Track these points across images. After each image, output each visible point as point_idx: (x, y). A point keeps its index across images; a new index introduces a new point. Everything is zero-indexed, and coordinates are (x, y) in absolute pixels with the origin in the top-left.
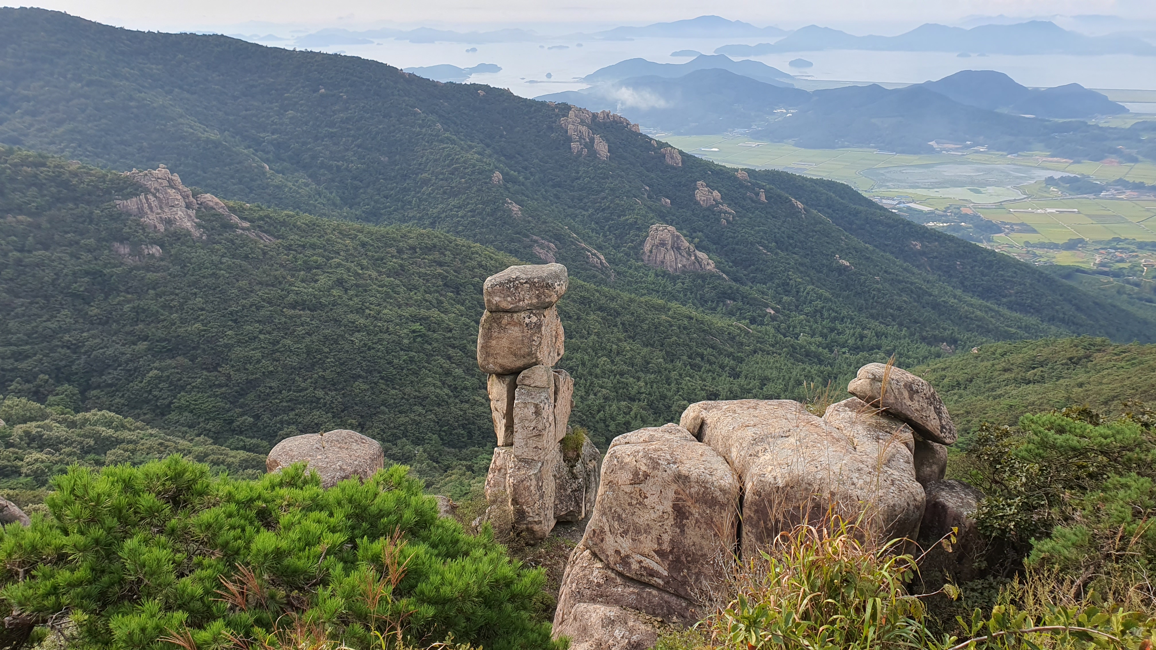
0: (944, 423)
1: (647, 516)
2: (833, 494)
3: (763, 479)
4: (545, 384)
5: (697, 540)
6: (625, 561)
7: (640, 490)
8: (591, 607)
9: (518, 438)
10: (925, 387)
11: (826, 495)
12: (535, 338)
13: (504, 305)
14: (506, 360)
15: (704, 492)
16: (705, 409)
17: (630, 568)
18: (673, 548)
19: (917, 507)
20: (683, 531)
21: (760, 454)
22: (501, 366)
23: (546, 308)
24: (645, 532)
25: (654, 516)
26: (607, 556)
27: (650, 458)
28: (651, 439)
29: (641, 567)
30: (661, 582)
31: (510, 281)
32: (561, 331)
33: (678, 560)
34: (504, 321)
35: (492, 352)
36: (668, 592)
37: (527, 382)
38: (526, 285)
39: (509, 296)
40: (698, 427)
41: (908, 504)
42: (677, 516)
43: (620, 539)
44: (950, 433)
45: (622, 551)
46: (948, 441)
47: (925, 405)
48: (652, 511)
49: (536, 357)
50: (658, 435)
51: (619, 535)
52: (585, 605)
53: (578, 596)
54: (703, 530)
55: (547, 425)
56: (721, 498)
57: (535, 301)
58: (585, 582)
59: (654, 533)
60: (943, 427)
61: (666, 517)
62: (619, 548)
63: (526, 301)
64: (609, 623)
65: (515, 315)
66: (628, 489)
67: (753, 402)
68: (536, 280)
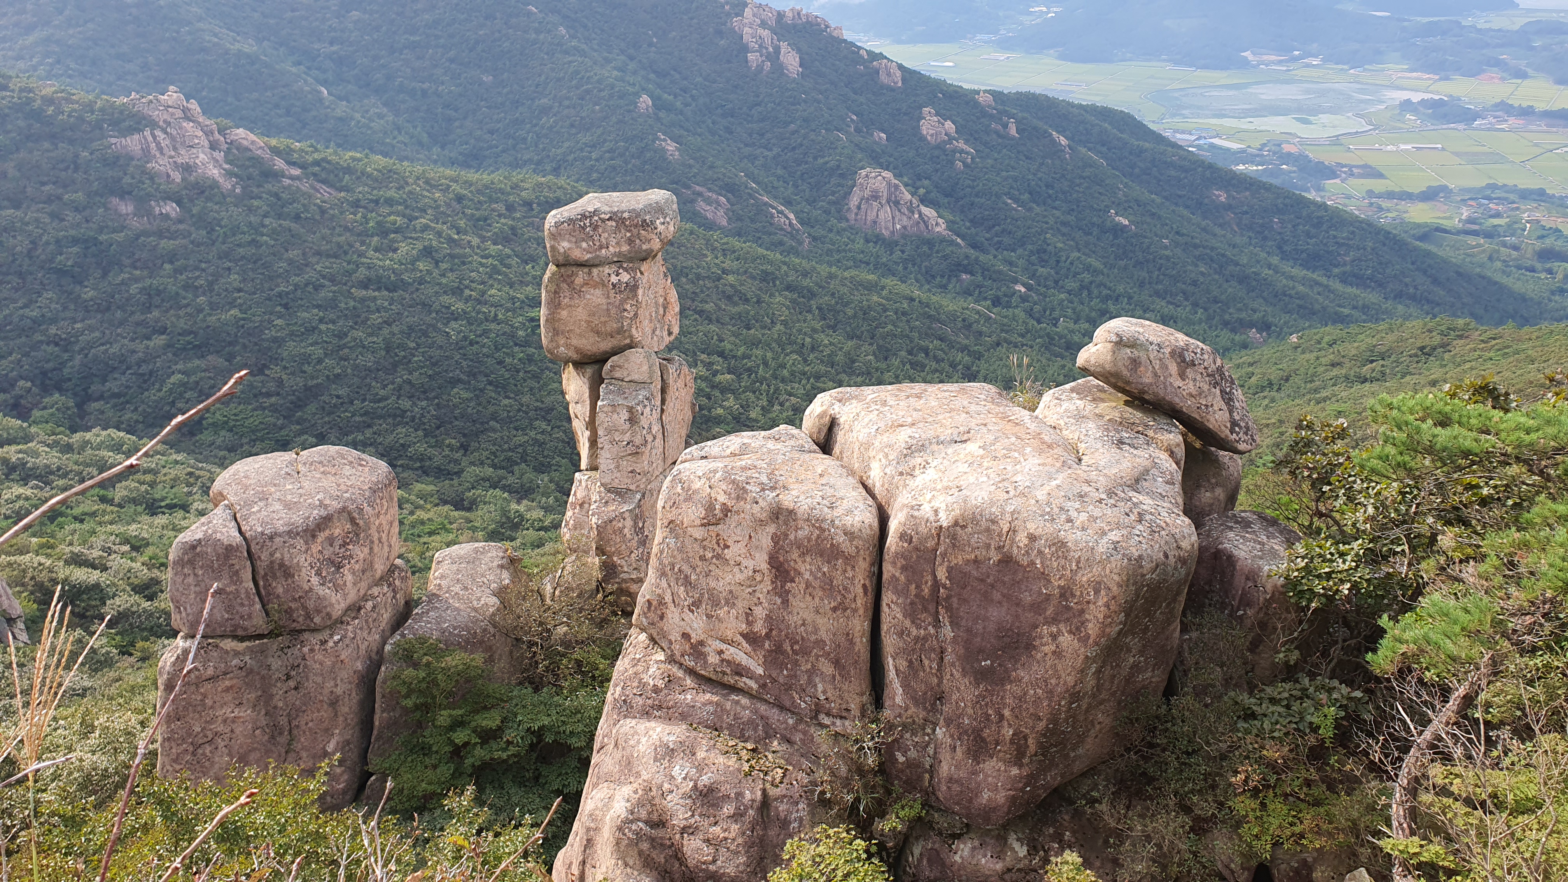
0: (1237, 418)
1: (729, 578)
2: (1032, 538)
3: (916, 513)
4: (645, 377)
5: (809, 616)
6: (697, 650)
7: (718, 535)
8: (643, 725)
9: (605, 459)
10: (1206, 357)
11: (1022, 539)
12: (628, 307)
13: (577, 254)
14: (584, 341)
15: (818, 537)
16: (840, 401)
17: (706, 662)
18: (771, 630)
19: (1183, 561)
20: (786, 602)
21: (917, 472)
22: (577, 350)
23: (644, 259)
24: (727, 603)
25: (740, 577)
26: (671, 643)
27: (733, 482)
28: (744, 450)
29: (723, 660)
30: (754, 685)
31: (584, 216)
32: (673, 296)
33: (778, 649)
34: (579, 280)
35: (562, 327)
36: (766, 701)
37: (617, 375)
38: (609, 223)
39: (583, 240)
40: (825, 430)
41: (1166, 556)
42: (776, 577)
43: (688, 616)
44: (1246, 433)
45: (693, 635)
46: (1242, 447)
47: (1206, 387)
48: (736, 569)
49: (631, 337)
50: (755, 444)
51: (686, 610)
52: (634, 722)
53: (626, 708)
54: (817, 599)
55: (650, 438)
56: (847, 547)
57: (625, 248)
58: (636, 684)
59: (741, 605)
60: (1234, 423)
61: (758, 579)
62: (688, 630)
63: (611, 249)
64: (667, 753)
65: (595, 271)
66: (699, 533)
67: (918, 387)
68: (626, 215)
